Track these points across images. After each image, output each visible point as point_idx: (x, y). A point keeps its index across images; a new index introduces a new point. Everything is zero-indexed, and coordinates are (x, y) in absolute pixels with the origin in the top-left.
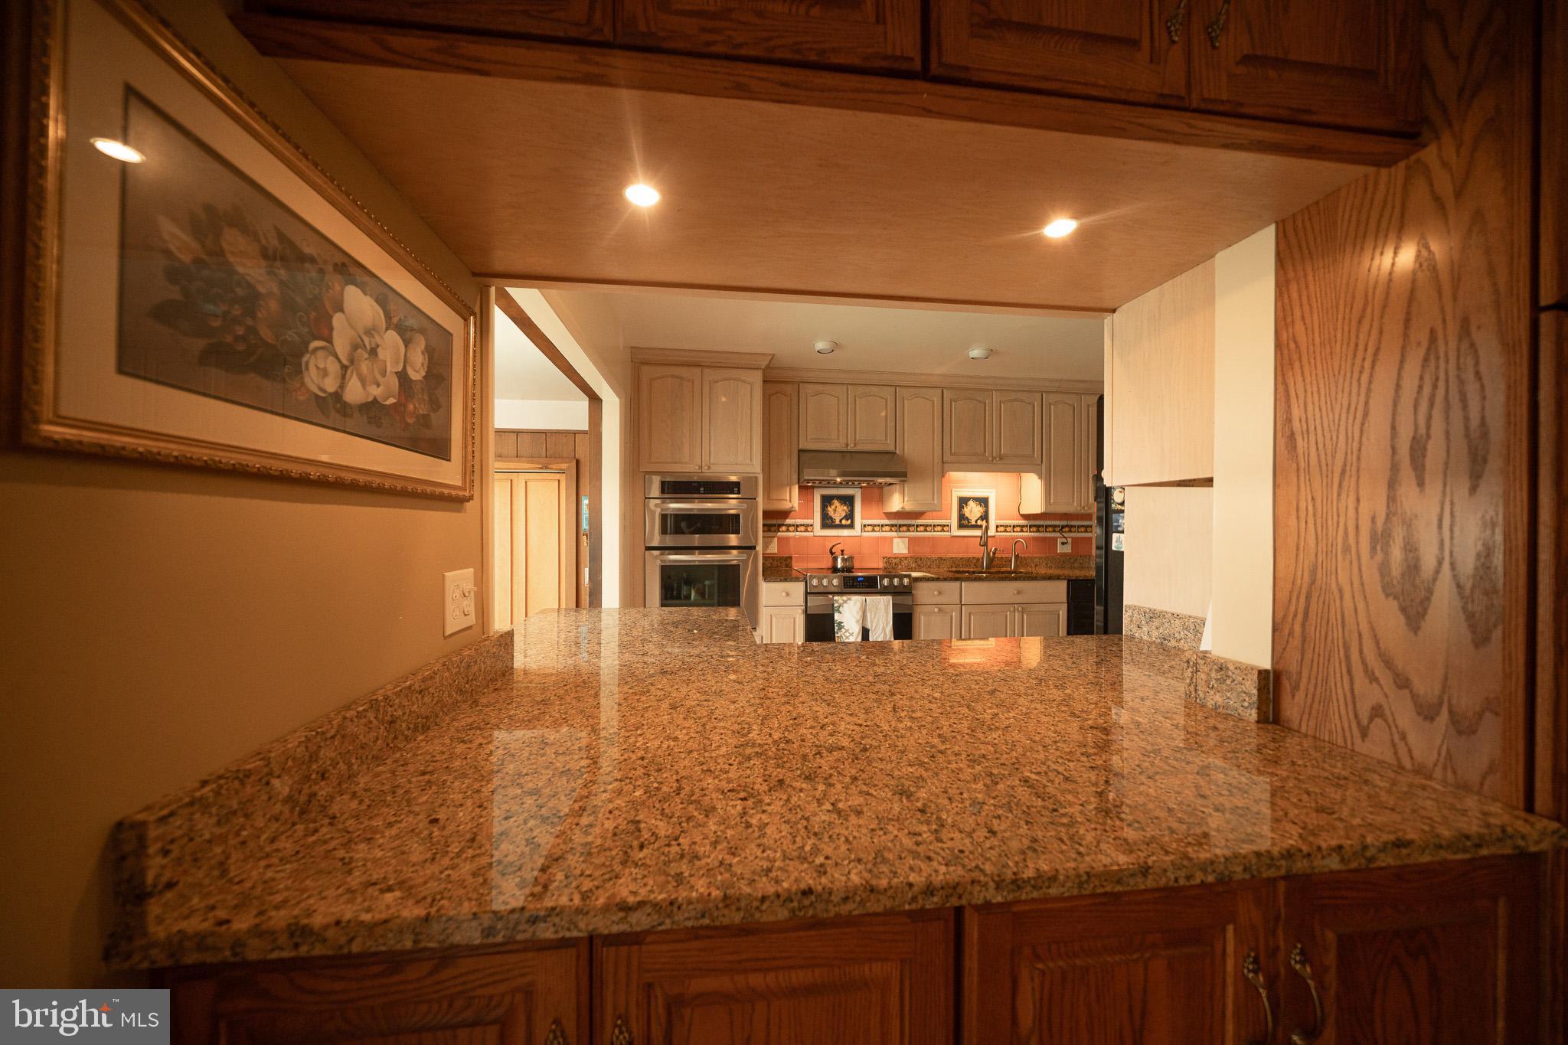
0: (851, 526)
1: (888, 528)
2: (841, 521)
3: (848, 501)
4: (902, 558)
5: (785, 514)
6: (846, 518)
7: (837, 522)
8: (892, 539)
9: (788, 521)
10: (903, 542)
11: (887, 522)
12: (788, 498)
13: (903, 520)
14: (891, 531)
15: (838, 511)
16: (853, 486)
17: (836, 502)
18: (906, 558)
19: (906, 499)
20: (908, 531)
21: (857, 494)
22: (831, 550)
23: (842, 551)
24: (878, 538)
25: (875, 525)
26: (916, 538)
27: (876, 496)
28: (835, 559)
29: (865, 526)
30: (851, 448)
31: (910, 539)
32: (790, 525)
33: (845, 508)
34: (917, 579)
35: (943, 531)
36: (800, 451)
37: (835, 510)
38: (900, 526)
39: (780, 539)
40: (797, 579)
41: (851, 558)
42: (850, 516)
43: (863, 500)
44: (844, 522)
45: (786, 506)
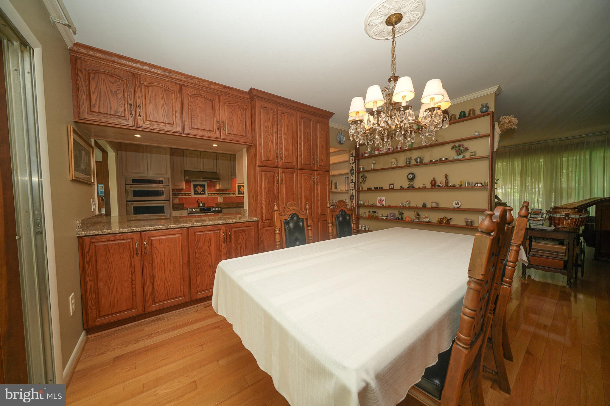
0: (204, 194)
1: (216, 194)
2: (201, 192)
3: (203, 186)
4: (221, 203)
5: (181, 190)
6: (202, 191)
7: (200, 193)
8: (218, 198)
9: (182, 192)
10: (222, 199)
11: (216, 192)
12: (181, 185)
13: (221, 192)
14: (217, 195)
15: (200, 189)
16: (206, 182)
17: (199, 187)
18: (222, 203)
19: (220, 186)
20: (223, 195)
21: (206, 184)
22: (197, 201)
23: (201, 201)
24: (213, 197)
25: (212, 194)
26: (226, 197)
27: (212, 185)
28: (199, 204)
29: (209, 194)
30: (202, 170)
31: (224, 197)
32: (182, 194)
33: (202, 188)
34: (223, 208)
35: (234, 195)
36: (185, 171)
37: (199, 189)
38: (220, 194)
39: (179, 198)
40: (185, 210)
41: (204, 203)
42: (204, 191)
43: (208, 186)
44: (202, 193)
45: (181, 187)
